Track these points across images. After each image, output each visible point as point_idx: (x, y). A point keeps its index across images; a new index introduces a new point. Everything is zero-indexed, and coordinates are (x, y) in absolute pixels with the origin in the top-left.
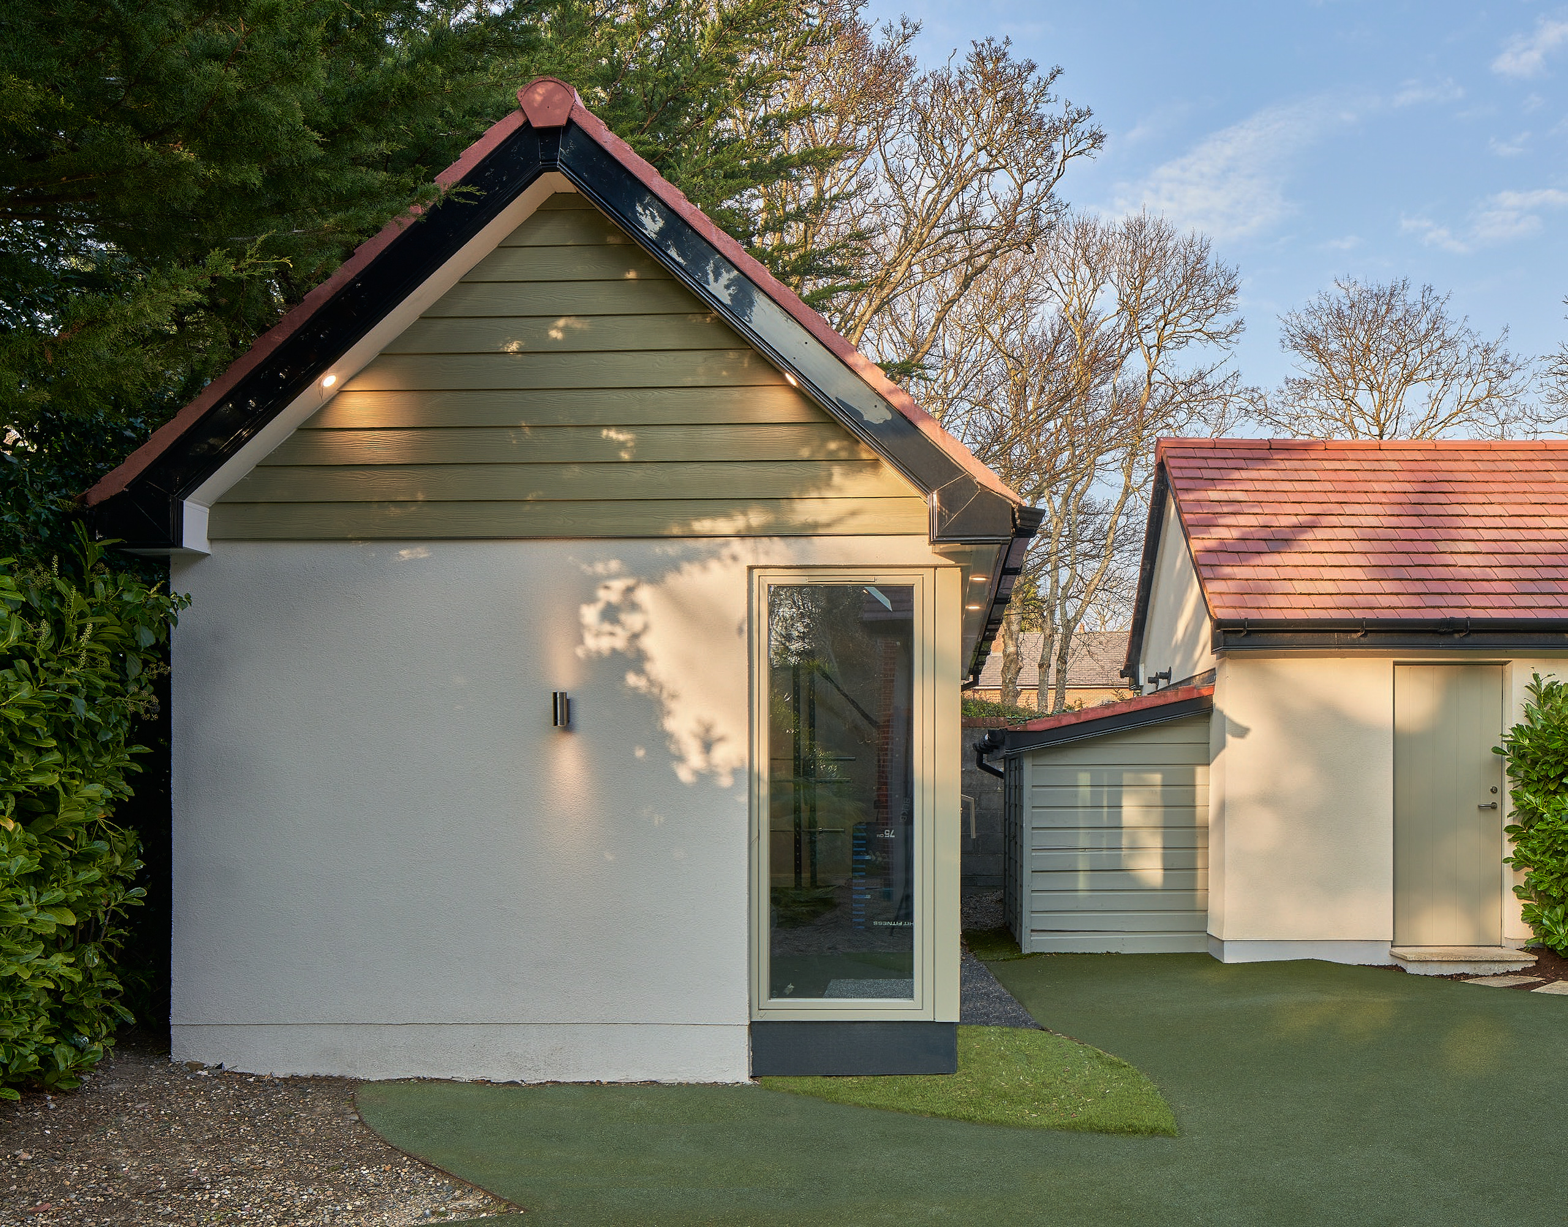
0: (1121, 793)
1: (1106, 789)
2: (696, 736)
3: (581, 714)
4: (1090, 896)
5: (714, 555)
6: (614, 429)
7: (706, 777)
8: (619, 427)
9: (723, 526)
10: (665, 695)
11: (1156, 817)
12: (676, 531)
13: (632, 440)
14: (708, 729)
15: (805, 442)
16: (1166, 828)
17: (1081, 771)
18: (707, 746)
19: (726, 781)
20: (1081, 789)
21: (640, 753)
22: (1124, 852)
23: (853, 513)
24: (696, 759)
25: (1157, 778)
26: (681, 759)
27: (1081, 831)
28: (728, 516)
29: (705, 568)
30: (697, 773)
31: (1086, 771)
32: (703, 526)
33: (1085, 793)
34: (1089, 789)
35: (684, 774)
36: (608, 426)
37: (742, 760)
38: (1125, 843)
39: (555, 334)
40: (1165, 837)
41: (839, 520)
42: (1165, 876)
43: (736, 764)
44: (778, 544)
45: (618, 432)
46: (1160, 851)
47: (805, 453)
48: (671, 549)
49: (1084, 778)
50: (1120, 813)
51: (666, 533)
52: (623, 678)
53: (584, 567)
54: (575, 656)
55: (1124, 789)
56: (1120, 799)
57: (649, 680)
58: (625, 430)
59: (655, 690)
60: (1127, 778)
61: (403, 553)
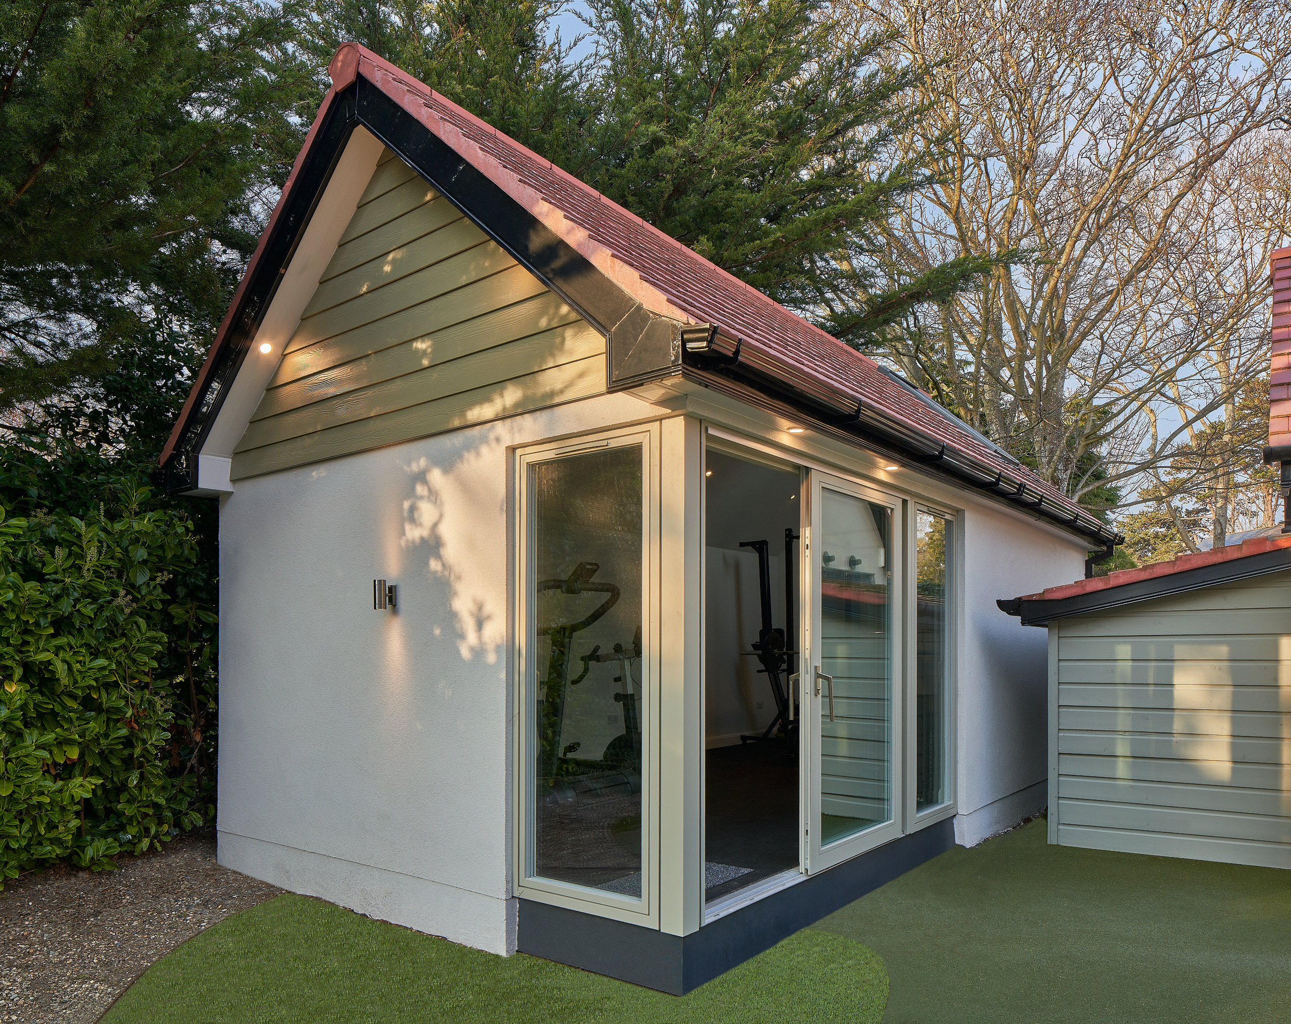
0: (1172, 668)
1: (1153, 664)
2: (472, 614)
3: (403, 597)
4: (1132, 787)
5: (484, 440)
6: (420, 340)
7: (479, 652)
8: (422, 337)
9: (486, 411)
10: (452, 578)
11: (1223, 698)
12: (457, 423)
13: (429, 347)
14: (480, 607)
15: (543, 312)
16: (1236, 711)
17: (1119, 643)
18: (480, 624)
19: (491, 658)
20: (1120, 663)
21: (437, 632)
22: (1176, 738)
23: (581, 375)
24: (472, 638)
25: (1223, 650)
26: (462, 636)
27: (1121, 711)
28: (488, 400)
29: (478, 454)
30: (472, 649)
31: (1126, 643)
32: (475, 414)
33: (1125, 669)
34: (1130, 663)
35: (465, 653)
36: (415, 339)
37: (502, 638)
38: (1178, 726)
39: (387, 268)
40: (1234, 723)
41: (570, 385)
42: (1234, 770)
43: (499, 641)
44: (527, 421)
45: (423, 342)
46: (1228, 740)
47: (543, 323)
48: (456, 440)
49: (1124, 650)
50: (1172, 692)
51: (450, 426)
52: (427, 564)
53: (406, 468)
54: (400, 544)
55: (1176, 664)
56: (1171, 675)
57: (443, 565)
58: (426, 339)
59: (447, 573)
60: (1180, 650)
61: (314, 474)
